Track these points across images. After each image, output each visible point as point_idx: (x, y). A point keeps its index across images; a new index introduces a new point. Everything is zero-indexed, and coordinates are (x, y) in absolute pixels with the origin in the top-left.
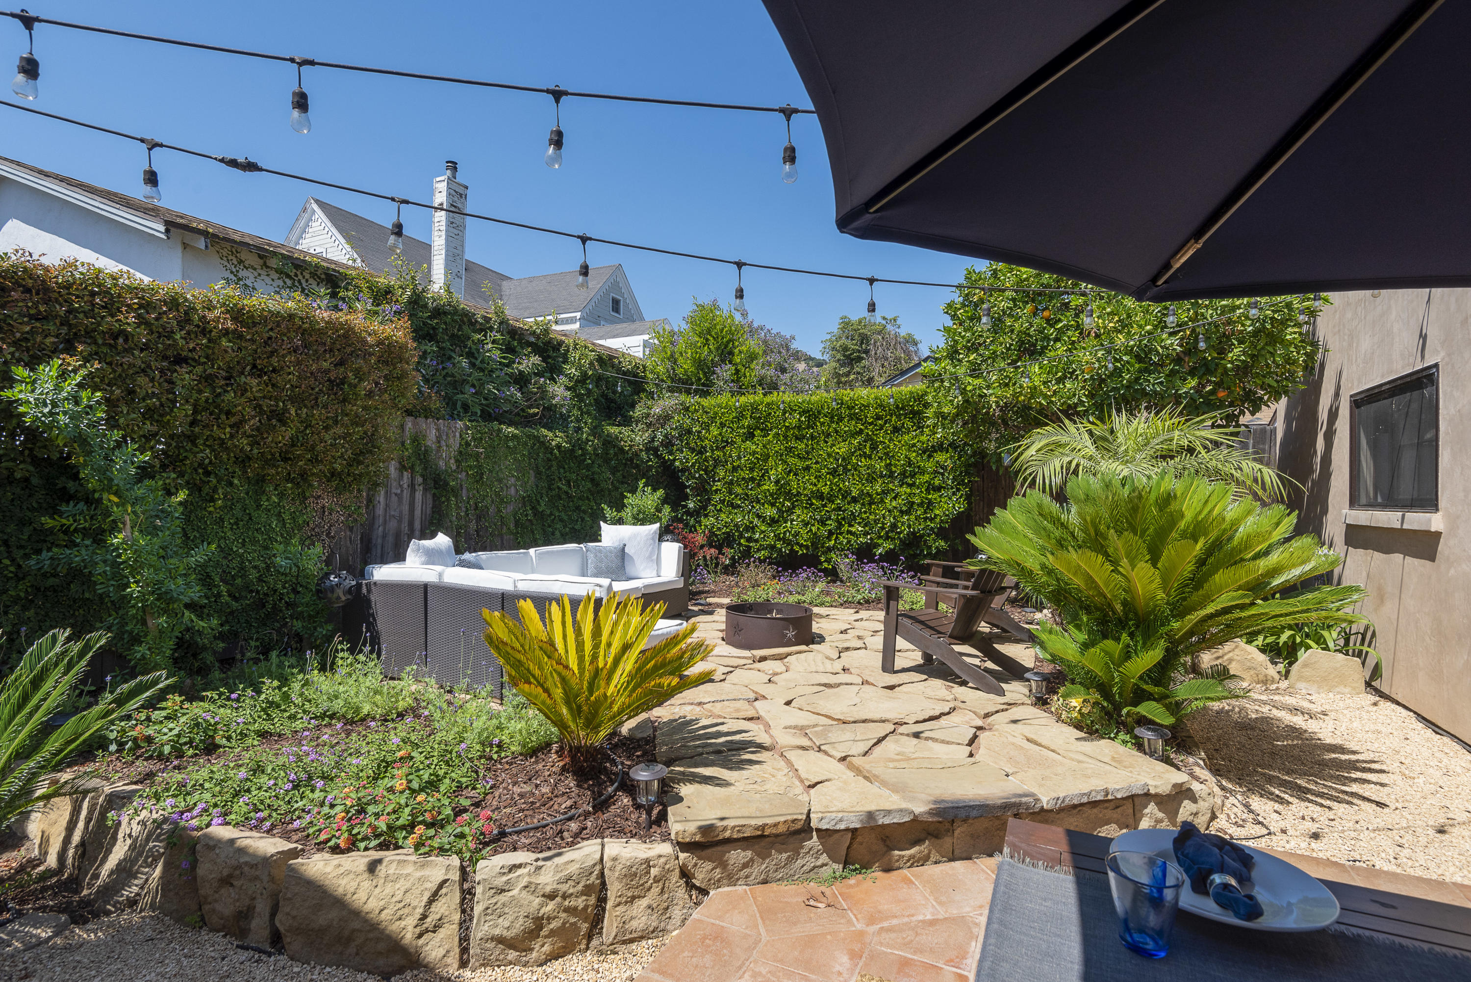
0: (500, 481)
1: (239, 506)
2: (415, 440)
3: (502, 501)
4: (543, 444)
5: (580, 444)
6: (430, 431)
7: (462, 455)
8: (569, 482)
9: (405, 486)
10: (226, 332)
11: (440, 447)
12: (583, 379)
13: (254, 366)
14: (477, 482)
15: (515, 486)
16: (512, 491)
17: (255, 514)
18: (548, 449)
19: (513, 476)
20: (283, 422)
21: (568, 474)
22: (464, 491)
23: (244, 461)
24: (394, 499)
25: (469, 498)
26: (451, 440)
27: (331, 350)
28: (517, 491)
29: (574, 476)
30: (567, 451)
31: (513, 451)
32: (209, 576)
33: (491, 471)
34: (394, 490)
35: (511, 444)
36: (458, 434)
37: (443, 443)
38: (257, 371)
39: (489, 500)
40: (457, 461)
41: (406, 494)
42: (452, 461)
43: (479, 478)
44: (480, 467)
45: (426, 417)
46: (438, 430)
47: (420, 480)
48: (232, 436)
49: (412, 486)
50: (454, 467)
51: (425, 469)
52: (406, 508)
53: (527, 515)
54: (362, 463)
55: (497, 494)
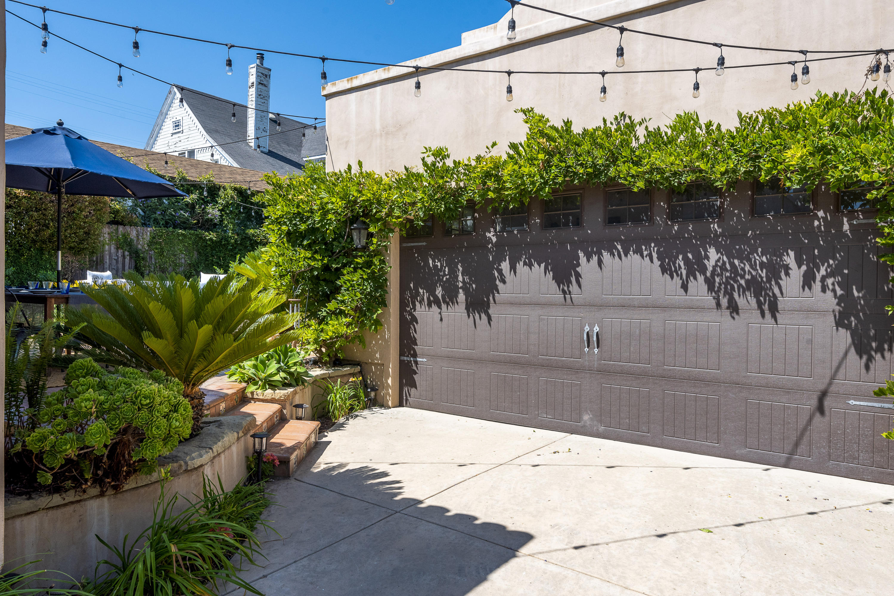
0: (175, 255)
1: (34, 259)
2: (124, 235)
3: (176, 265)
4: (202, 239)
5: (226, 239)
6: (133, 233)
7: (151, 243)
8: (219, 257)
9: (120, 256)
10: (25, 197)
11: (138, 239)
12: (227, 205)
13: (36, 208)
14: (161, 255)
15: (185, 258)
16: (183, 261)
17: (40, 262)
18: (205, 241)
19: (183, 253)
20: (48, 228)
21: (219, 254)
22: (153, 260)
23: (34, 242)
24: (114, 262)
25: (156, 263)
26: (145, 236)
27: (68, 201)
28: (186, 261)
29: (222, 255)
30: (216, 242)
31: (182, 241)
32: (23, 283)
33: (168, 251)
34: (114, 257)
35: (180, 238)
36: (149, 233)
37: (140, 237)
38: (37, 210)
39: (168, 264)
40: (148, 245)
41: (120, 259)
42: (146, 246)
43: (161, 253)
44: (162, 249)
45: (131, 226)
46: (137, 231)
47: (127, 253)
48: (28, 233)
49: (124, 256)
50: (147, 248)
51: (130, 248)
52: (120, 266)
53: (191, 273)
54: (83, 244)
55: (173, 262)
